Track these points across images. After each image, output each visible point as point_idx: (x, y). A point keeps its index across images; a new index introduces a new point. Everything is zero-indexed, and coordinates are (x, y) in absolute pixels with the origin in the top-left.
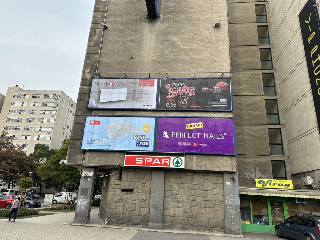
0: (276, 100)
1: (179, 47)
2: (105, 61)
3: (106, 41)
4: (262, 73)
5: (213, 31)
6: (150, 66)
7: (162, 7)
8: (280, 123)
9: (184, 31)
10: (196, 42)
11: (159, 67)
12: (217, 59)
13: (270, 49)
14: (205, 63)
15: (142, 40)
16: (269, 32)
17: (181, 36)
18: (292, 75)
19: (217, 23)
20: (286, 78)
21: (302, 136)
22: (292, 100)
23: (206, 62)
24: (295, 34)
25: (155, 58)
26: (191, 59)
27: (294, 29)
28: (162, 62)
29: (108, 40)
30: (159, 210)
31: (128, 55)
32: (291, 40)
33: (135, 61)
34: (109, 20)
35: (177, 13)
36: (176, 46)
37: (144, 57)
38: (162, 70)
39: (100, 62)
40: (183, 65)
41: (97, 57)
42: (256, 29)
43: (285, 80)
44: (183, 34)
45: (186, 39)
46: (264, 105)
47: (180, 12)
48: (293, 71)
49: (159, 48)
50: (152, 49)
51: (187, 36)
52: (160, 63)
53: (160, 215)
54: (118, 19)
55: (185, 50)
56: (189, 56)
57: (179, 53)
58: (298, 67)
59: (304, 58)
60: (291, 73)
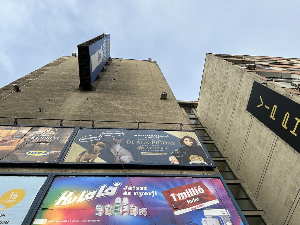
0: (260, 216)
9: (123, 99)
10: (140, 106)
12: (170, 118)
13: (225, 161)
15: (63, 101)
17: (119, 102)
18: (267, 171)
19: (164, 93)
20: (261, 181)
24: (250, 128)
27: (247, 124)
31: (35, 109)
32: (247, 137)
33: (44, 113)
36: (113, 106)
37: (60, 112)
43: (260, 185)
45: (126, 103)
47: (120, 90)
48: (267, 166)
49: (88, 107)
50: (76, 107)
55: (124, 110)
57: (116, 111)
58: (273, 154)
59: (276, 139)
60: (265, 169)
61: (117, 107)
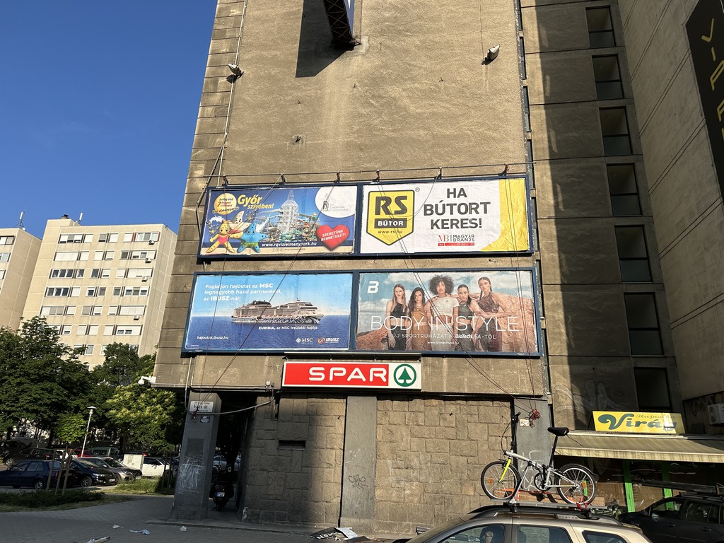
0: (642, 226)
1: (406, 110)
2: (239, 149)
3: (241, 105)
4: (608, 165)
5: (484, 69)
6: (339, 156)
7: (365, 21)
8: (652, 280)
9: (415, 73)
10: (445, 97)
11: (359, 158)
12: (495, 135)
13: (624, 107)
14: (466, 144)
15: (320, 99)
16: (622, 70)
17: (409, 86)
18: (675, 166)
19: (493, 50)
20: (664, 175)
21: (704, 308)
22: (677, 225)
23: (469, 141)
24: (679, 70)
25: (352, 138)
26: (434, 136)
27: (677, 58)
28: (366, 146)
29: (245, 101)
30: (365, 487)
31: (289, 133)
32: (670, 84)
33: (306, 146)
34: (247, 57)
35: (400, 32)
36: (399, 107)
37: (325, 137)
38: (368, 165)
39: (227, 153)
40: (415, 151)
41: (220, 140)
42: (590, 63)
43: (660, 179)
44: (413, 79)
45: (421, 91)
46: (613, 240)
47: (407, 31)
48: (677, 158)
49: (361, 115)
50: (343, 118)
51: (424, 84)
52: (361, 149)
53: (368, 499)
54: (265, 53)
55: (419, 117)
56: (428, 129)
57: (407, 123)
58: (690, 146)
59: (702, 125)
60: (674, 161)
61: (405, 108)
